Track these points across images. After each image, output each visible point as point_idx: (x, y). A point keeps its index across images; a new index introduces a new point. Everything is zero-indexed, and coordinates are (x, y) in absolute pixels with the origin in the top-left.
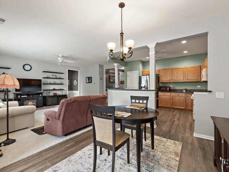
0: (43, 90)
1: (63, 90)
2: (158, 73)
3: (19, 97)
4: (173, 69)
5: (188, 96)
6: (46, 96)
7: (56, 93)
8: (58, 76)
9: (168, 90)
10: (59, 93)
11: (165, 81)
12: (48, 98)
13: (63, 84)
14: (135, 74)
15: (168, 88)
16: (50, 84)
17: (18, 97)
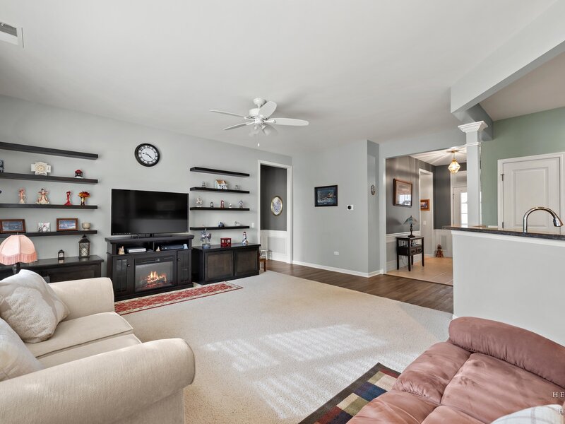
0: (191, 229)
1: (248, 227)
3: (122, 252)
6: (201, 251)
7: (227, 239)
8: (235, 182)
10: (237, 238)
12: (206, 255)
13: (248, 210)
14: (546, 168)
16: (212, 209)
17: (118, 251)
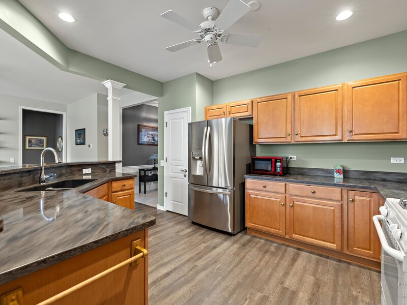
2: (249, 113)
4: (297, 96)
5: (353, 201)
9: (279, 169)
11: (271, 140)
14: (183, 118)
15: (279, 165)
